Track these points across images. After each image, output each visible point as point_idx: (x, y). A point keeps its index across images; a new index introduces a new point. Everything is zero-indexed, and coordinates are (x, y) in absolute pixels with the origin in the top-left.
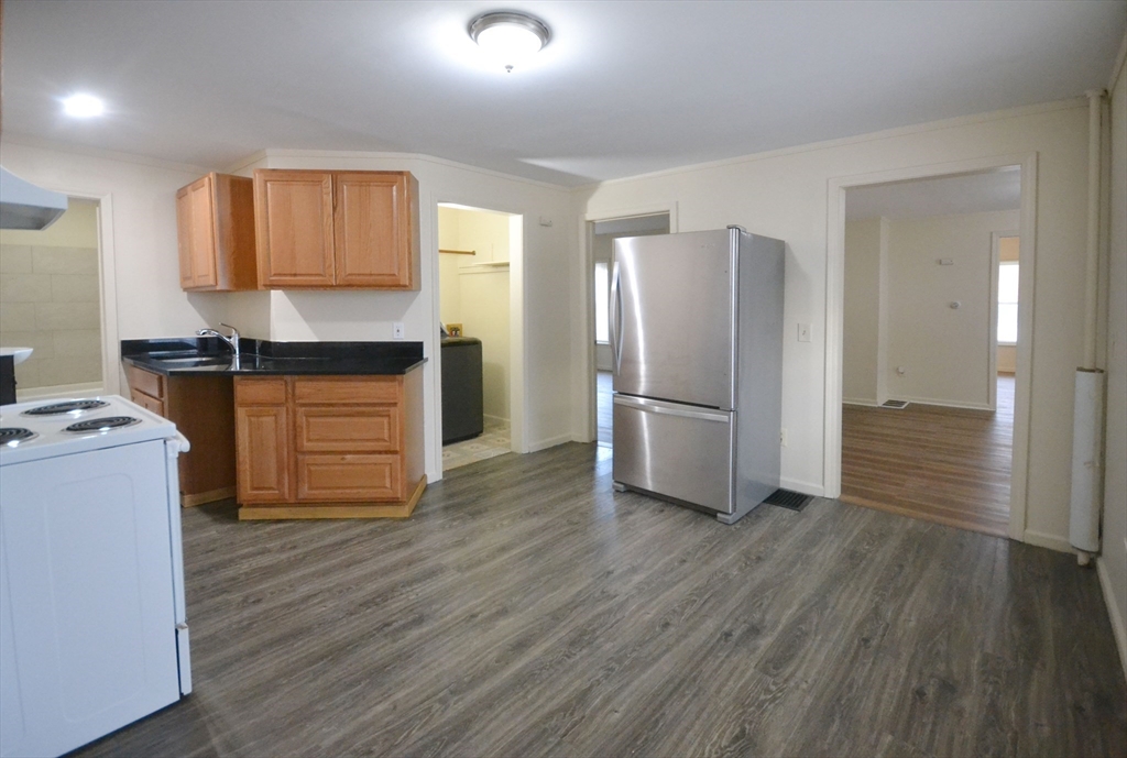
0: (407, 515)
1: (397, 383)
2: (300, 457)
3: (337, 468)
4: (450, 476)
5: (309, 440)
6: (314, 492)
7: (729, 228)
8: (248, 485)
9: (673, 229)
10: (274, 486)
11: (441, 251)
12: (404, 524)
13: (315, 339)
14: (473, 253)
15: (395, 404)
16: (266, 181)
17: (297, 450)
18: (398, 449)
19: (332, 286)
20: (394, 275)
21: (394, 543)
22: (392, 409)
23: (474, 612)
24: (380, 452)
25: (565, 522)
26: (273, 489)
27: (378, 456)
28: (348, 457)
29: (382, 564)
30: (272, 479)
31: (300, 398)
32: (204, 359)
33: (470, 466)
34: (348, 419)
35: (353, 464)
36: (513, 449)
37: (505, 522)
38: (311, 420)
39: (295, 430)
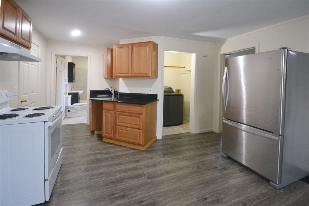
0: (144, 150)
1: (142, 108)
2: (116, 126)
3: (125, 131)
4: (165, 138)
5: (119, 122)
6: (119, 137)
7: (281, 49)
8: (104, 132)
9: (257, 51)
10: (110, 133)
11: (165, 66)
12: (142, 153)
13: (129, 92)
14: (184, 67)
15: (142, 114)
16: (116, 48)
17: (115, 124)
18: (142, 128)
19: (130, 77)
20: (147, 73)
21: (134, 160)
22: (140, 115)
23: (143, 200)
24: (137, 129)
25: (196, 166)
26: (109, 134)
27: (136, 130)
28: (128, 128)
29: (127, 167)
30: (109, 131)
31: (117, 109)
32: (107, 96)
33: (174, 135)
34: (129, 117)
35: (129, 131)
36: (190, 131)
37: (174, 161)
38: (119, 116)
39: (115, 118)
